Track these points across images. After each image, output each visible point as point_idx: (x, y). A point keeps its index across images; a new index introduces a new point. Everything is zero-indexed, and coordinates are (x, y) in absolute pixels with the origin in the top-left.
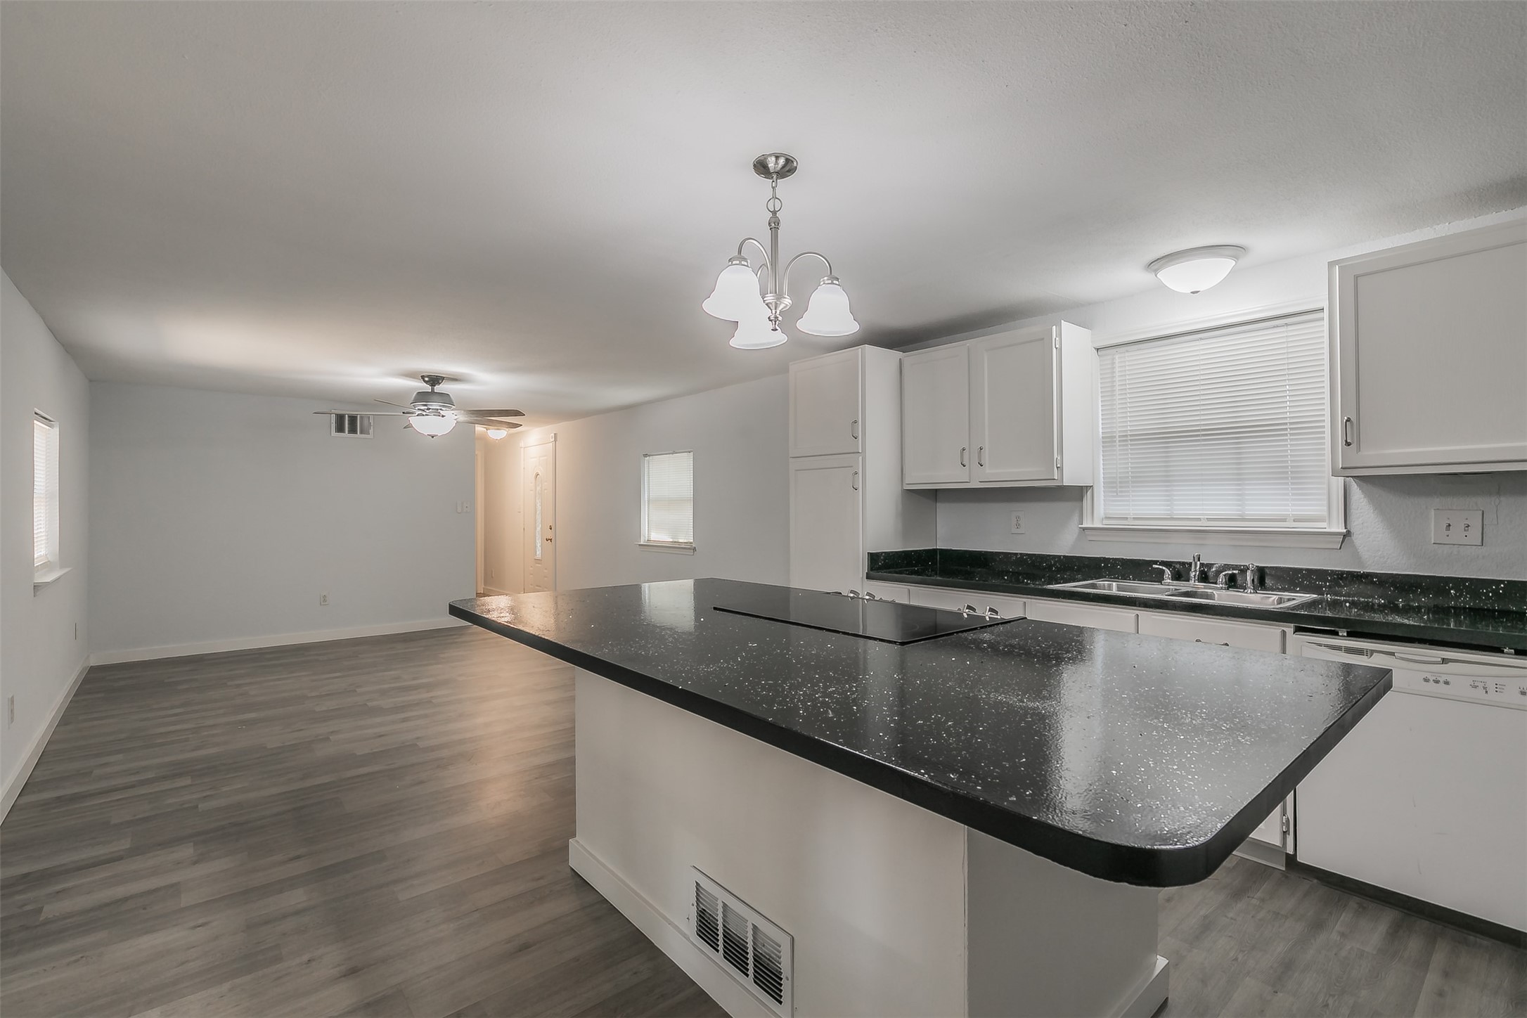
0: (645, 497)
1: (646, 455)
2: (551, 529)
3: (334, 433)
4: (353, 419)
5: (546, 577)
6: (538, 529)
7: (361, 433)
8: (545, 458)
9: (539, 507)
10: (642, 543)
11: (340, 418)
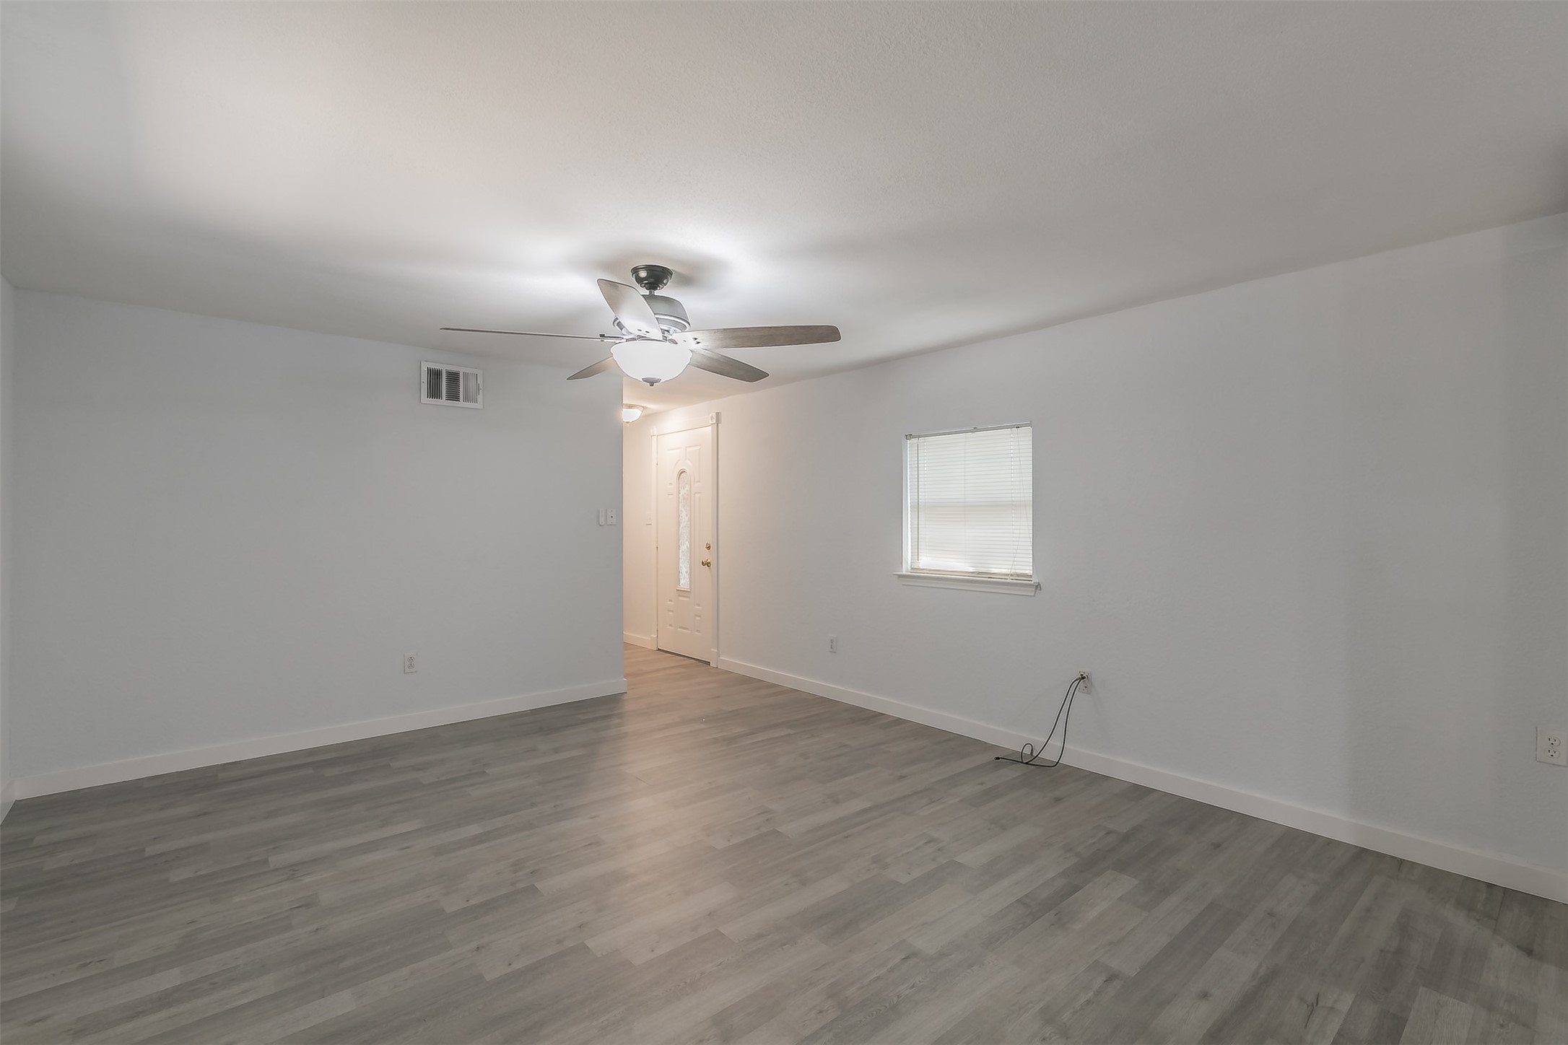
0: (909, 500)
1: (909, 437)
2: (709, 548)
3: (425, 399)
4: (453, 378)
5: (699, 616)
6: (684, 547)
7: (467, 399)
8: (698, 448)
9: (684, 518)
10: (904, 573)
11: (435, 375)
